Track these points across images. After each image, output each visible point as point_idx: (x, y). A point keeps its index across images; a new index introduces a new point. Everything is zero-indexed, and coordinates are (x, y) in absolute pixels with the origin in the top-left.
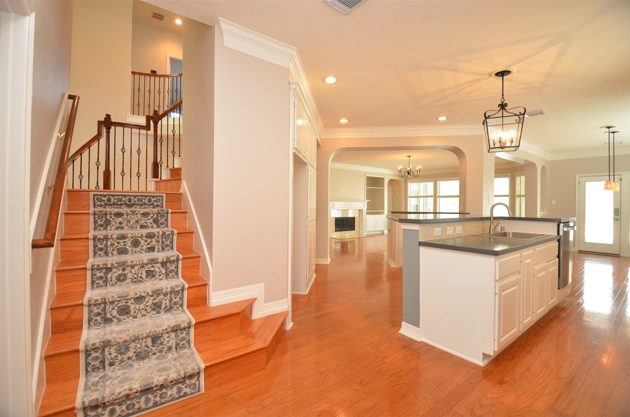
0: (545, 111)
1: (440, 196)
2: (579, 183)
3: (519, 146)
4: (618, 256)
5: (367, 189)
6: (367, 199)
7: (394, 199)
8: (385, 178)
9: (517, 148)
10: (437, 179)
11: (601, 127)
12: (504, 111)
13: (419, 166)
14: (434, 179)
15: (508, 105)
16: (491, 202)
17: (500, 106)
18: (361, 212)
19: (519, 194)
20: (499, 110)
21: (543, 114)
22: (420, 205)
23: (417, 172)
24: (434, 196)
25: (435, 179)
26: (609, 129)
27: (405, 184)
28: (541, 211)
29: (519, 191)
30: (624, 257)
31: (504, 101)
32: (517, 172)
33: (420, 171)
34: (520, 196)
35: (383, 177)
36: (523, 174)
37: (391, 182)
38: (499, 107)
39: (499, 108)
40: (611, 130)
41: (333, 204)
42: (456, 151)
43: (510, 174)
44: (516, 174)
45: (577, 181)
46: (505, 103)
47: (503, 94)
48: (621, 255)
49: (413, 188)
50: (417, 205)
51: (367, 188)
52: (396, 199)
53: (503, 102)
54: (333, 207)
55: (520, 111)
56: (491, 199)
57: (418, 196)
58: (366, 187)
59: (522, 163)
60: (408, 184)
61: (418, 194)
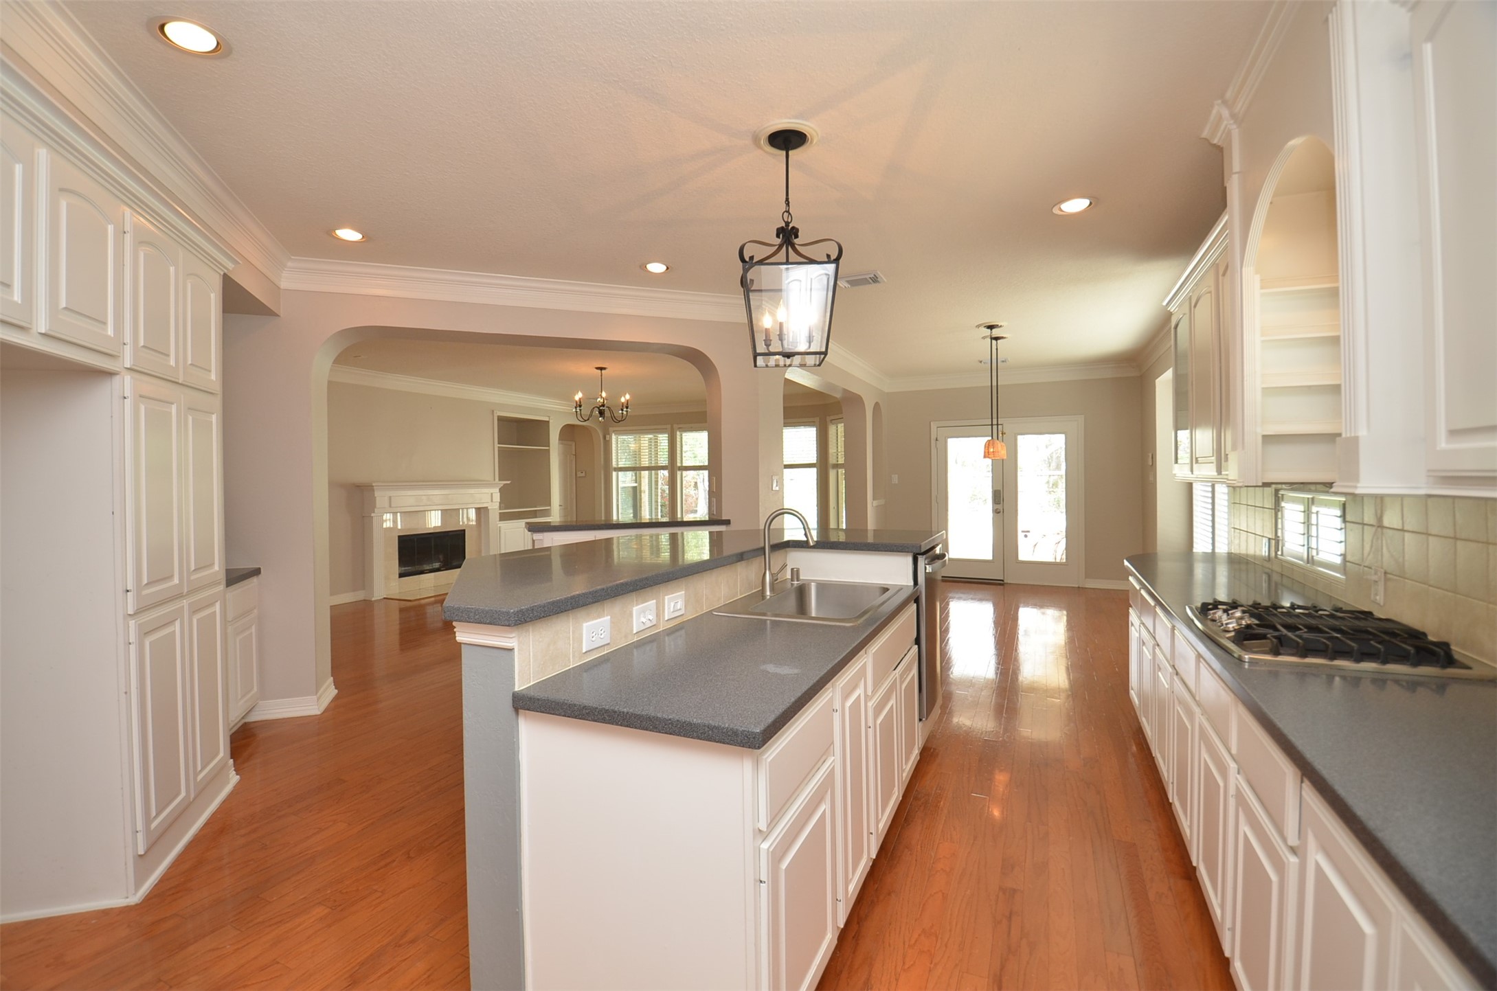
0: (882, 276)
1: (682, 466)
2: (937, 440)
3: (825, 353)
4: (1002, 582)
5: (499, 451)
6: (500, 480)
7: (579, 474)
8: (551, 421)
9: (822, 356)
10: (675, 426)
11: (978, 326)
12: (790, 248)
13: (626, 394)
14: (669, 426)
15: (799, 234)
16: (777, 488)
17: (781, 236)
18: (482, 515)
19: (835, 462)
20: (780, 247)
21: (878, 282)
22: (642, 489)
23: (622, 410)
24: (670, 467)
25: (672, 428)
26: (991, 330)
27: (605, 438)
28: (874, 499)
29: (835, 454)
30: (1010, 584)
31: (789, 220)
32: (829, 416)
33: (627, 408)
34: (836, 466)
35: (547, 419)
36: (840, 420)
37: (569, 432)
38: (778, 236)
39: (778, 241)
40: (996, 333)
41: (390, 497)
42: (695, 358)
43: (817, 420)
44: (828, 419)
45: (933, 437)
46: (793, 228)
47: (787, 199)
48: (1005, 581)
49: (623, 447)
50: (635, 488)
51: (499, 447)
52: (583, 475)
53: (787, 224)
54: (390, 506)
55: (829, 253)
56: (777, 482)
57: (638, 466)
58: (497, 445)
59: (838, 395)
60: (611, 438)
61: (636, 463)
